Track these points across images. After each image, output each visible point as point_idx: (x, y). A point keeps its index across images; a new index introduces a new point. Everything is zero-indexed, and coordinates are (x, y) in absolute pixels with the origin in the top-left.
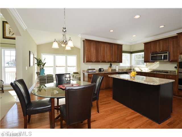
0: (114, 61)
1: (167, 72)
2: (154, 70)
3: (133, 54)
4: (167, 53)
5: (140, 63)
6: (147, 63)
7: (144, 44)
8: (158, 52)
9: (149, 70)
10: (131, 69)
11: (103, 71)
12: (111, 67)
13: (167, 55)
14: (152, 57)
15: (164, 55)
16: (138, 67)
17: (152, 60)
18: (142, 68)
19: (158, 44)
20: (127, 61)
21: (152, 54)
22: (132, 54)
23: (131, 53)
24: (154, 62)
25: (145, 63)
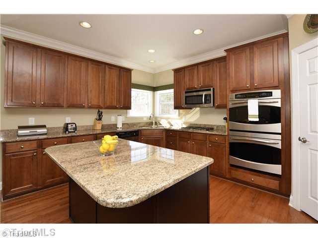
0: (108, 104)
1: (212, 129)
2: (191, 124)
3: (158, 93)
4: (210, 90)
5: (169, 110)
6: (181, 111)
7: (173, 72)
8: (195, 88)
9: (183, 124)
10: (152, 123)
11: (75, 129)
12: (100, 119)
13: (210, 95)
14: (186, 97)
15: (205, 95)
16: (167, 119)
17: (186, 103)
18: (173, 120)
19: (195, 72)
20: (146, 106)
21: (186, 92)
22: (156, 92)
23: (154, 89)
24: (191, 109)
25: (177, 110)
